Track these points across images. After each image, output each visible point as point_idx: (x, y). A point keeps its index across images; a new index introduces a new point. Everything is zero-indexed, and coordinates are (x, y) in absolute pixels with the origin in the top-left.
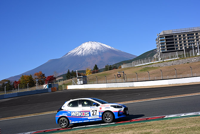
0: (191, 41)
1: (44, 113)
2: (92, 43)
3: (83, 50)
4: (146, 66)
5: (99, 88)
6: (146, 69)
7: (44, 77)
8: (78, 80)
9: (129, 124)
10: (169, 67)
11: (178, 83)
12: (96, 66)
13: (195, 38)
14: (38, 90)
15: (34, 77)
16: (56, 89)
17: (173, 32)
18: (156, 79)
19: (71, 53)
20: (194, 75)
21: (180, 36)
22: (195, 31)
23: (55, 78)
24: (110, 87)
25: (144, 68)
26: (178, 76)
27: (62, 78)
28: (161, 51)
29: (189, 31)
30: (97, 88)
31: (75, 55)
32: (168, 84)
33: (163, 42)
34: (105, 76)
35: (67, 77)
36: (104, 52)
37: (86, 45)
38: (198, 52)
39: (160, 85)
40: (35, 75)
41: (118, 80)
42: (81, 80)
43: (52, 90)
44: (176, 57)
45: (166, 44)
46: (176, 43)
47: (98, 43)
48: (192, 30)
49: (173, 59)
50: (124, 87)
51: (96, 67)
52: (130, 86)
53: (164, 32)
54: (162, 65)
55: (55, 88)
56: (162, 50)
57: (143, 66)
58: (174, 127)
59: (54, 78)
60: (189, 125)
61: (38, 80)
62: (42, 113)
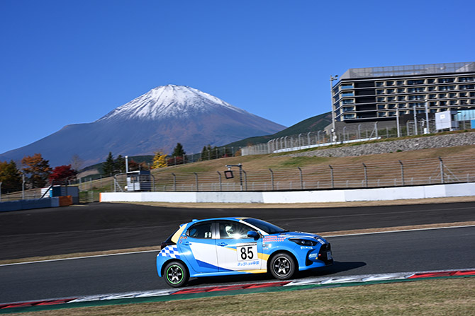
0: (416, 97)
1: (25, 259)
2: (177, 88)
3: (152, 106)
4: (300, 154)
5: (179, 201)
6: (299, 162)
7: (47, 169)
8: (129, 179)
9: (196, 299)
10: (353, 159)
11: (369, 200)
12: (180, 146)
13: (426, 90)
14: (24, 201)
15: (20, 168)
16: (71, 199)
17: (373, 73)
18: (318, 188)
19: (123, 112)
20: (407, 182)
21: (389, 83)
22: (428, 73)
23: (75, 173)
24: (205, 201)
25: (294, 158)
26: (371, 183)
27: (95, 172)
28: (342, 119)
29: (412, 74)
30: (174, 203)
31: (131, 116)
32: (344, 201)
33: (348, 96)
34: (196, 174)
35: (105, 170)
36: (205, 112)
37: (159, 94)
38: (425, 126)
39: (325, 202)
40: (25, 162)
41: (227, 184)
42: (136, 181)
43: (60, 202)
44: (373, 136)
45: (356, 102)
46: (380, 99)
47: (192, 89)
48: (419, 70)
49: (367, 139)
50: (238, 201)
51: (179, 150)
52: (254, 201)
53: (351, 73)
54: (338, 152)
55: (68, 197)
56: (345, 115)
57: (291, 152)
58: (280, 311)
59: (72, 171)
60: (314, 308)
61: (30, 175)
62: (21, 260)
